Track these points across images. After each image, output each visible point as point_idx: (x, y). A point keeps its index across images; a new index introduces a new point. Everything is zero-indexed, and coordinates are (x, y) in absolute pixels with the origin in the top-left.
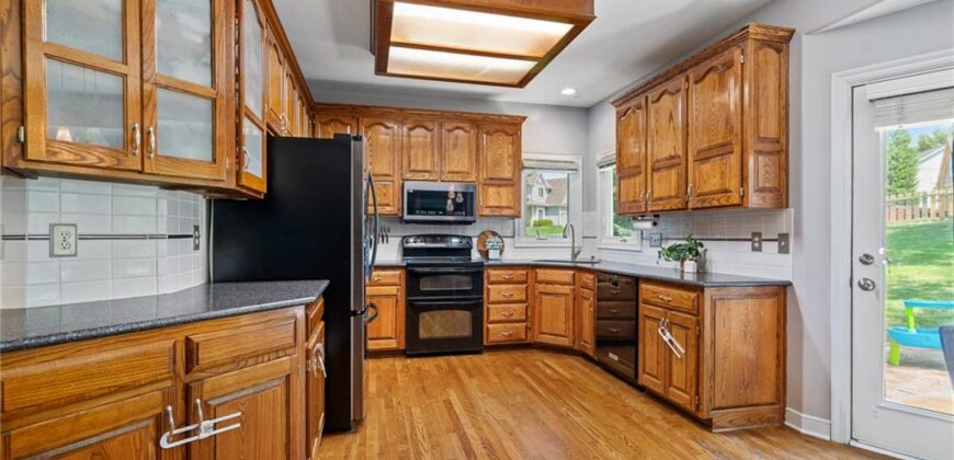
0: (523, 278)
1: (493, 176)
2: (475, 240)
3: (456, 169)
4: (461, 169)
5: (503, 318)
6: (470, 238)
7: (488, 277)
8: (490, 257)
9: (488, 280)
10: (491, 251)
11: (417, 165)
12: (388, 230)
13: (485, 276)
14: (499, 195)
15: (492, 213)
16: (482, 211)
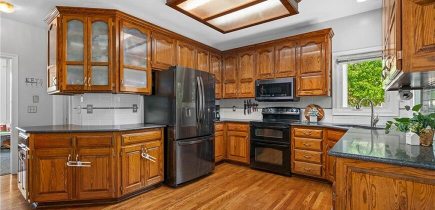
0: (319, 135)
1: (307, 71)
2: (304, 110)
3: (284, 70)
4: (287, 70)
5: (304, 159)
7: (294, 132)
8: (310, 121)
9: (294, 134)
10: (311, 117)
11: (263, 71)
12: (257, 105)
13: (292, 132)
14: (311, 82)
15: (306, 94)
16: (300, 93)
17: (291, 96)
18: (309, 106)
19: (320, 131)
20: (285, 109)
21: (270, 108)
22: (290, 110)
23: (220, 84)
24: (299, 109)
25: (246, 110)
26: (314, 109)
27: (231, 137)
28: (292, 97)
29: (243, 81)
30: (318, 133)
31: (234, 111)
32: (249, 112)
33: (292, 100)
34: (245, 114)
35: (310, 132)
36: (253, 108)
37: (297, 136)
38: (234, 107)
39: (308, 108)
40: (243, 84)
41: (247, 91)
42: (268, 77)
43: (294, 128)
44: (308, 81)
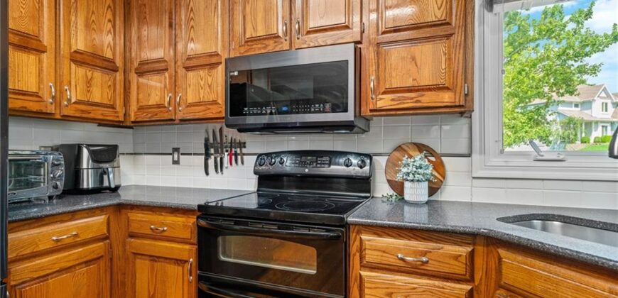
2: (382, 162)
3: (322, 24)
7: (361, 249)
8: (407, 197)
9: (361, 258)
10: (407, 184)
11: (255, 29)
12: (242, 145)
13: (354, 248)
14: (413, 62)
15: (398, 104)
16: (374, 101)
17: (346, 110)
18: (399, 148)
19: (463, 250)
20: (326, 159)
21: (278, 154)
22: (342, 160)
23: (119, 76)
24: (369, 156)
25: (211, 162)
26: (418, 158)
27: (138, 262)
28: (349, 116)
29: (192, 64)
30: (457, 258)
31: (176, 162)
32: (219, 167)
33: (348, 127)
34: (207, 173)
35: (424, 253)
36: (230, 155)
37: (373, 267)
38: (176, 150)
39: (397, 154)
40: (191, 74)
41: (205, 95)
42: (270, 48)
43: (361, 233)
44: (403, 58)
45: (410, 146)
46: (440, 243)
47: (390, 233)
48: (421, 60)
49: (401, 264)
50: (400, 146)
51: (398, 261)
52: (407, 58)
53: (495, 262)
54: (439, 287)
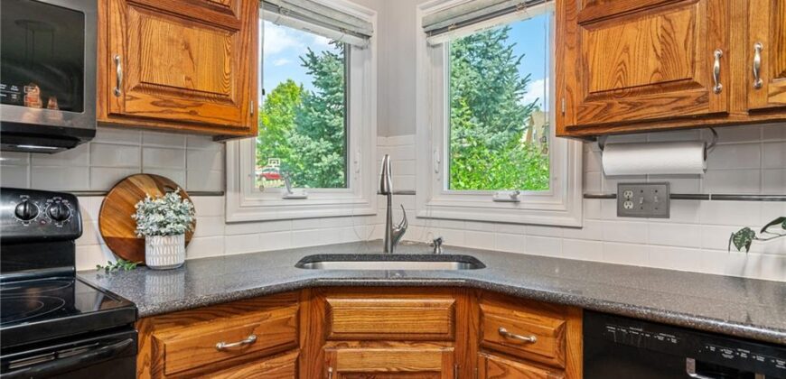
6: (72, 198)
7: (154, 359)
8: (152, 261)
10: (151, 241)
14: (187, 52)
15: (162, 112)
16: (121, 99)
30: (286, 323)
35: (251, 331)
39: (122, 193)
43: (153, 330)
44: (171, 41)
45: (143, 179)
46: (266, 311)
47: (202, 316)
48: (198, 51)
49: (222, 356)
50: (125, 179)
51: (218, 354)
52: (177, 42)
53: (321, 314)
54: (267, 369)
